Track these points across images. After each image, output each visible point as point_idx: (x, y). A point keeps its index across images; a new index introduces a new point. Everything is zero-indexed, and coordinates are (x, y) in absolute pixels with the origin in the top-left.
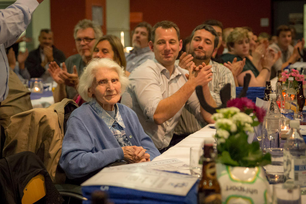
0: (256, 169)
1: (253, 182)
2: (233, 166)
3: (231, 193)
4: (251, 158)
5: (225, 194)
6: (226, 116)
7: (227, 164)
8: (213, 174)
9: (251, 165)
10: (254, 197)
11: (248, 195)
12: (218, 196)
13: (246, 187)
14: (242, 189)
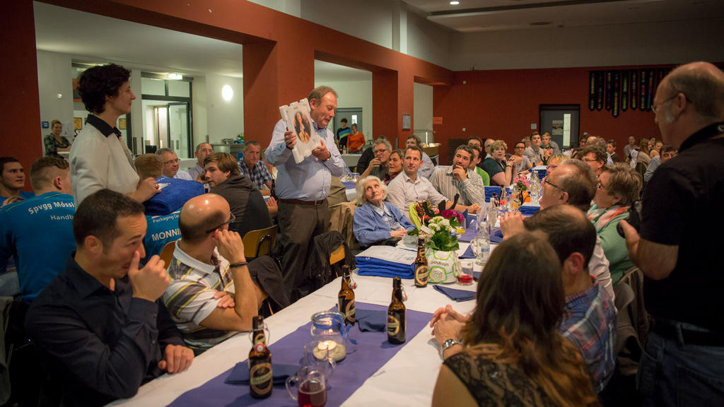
0: (450, 252)
1: (446, 260)
2: (437, 250)
3: (434, 265)
4: (450, 245)
5: (430, 265)
6: (436, 222)
7: (434, 249)
8: (423, 255)
9: (448, 251)
10: (446, 267)
11: (443, 266)
12: (426, 267)
13: (443, 262)
14: (440, 263)
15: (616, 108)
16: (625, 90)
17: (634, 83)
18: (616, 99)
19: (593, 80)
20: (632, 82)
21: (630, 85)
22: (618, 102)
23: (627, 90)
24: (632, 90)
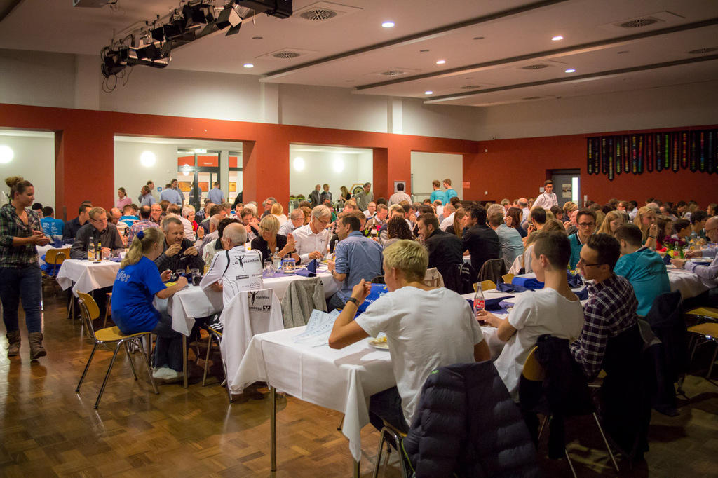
15: (611, 172)
16: (618, 155)
17: (626, 148)
18: (611, 164)
19: (590, 146)
20: (624, 147)
21: (622, 150)
22: (613, 166)
23: (621, 154)
24: (624, 154)
